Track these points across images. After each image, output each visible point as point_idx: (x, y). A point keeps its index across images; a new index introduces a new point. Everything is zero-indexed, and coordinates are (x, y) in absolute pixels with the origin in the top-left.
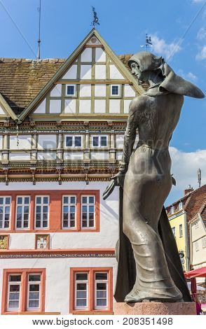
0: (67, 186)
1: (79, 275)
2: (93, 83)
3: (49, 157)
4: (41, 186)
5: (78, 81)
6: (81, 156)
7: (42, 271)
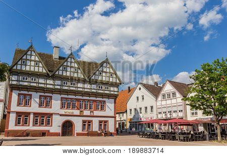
0: (98, 99)
1: (100, 122)
2: (106, 72)
3: (94, 91)
4: (91, 98)
5: (102, 71)
6: (102, 92)
7: (92, 121)
